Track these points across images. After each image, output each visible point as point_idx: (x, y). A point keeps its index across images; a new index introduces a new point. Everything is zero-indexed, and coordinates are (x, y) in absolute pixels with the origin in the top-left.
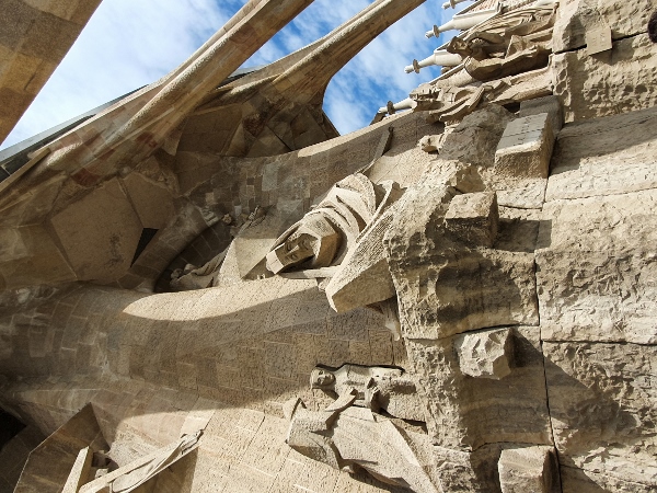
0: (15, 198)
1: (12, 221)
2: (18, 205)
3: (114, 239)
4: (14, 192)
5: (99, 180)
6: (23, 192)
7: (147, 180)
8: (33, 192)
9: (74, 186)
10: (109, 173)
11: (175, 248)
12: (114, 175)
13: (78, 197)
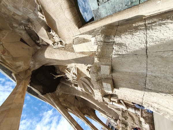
0: (9, 64)
1: (14, 64)
2: (10, 63)
3: (23, 48)
4: (7, 64)
5: (4, 49)
6: (7, 63)
7: (4, 38)
8: (7, 61)
9: (6, 54)
10: (2, 47)
11: (29, 37)
12: (2, 45)
13: (9, 53)
